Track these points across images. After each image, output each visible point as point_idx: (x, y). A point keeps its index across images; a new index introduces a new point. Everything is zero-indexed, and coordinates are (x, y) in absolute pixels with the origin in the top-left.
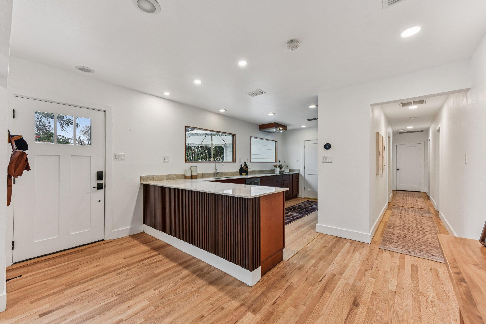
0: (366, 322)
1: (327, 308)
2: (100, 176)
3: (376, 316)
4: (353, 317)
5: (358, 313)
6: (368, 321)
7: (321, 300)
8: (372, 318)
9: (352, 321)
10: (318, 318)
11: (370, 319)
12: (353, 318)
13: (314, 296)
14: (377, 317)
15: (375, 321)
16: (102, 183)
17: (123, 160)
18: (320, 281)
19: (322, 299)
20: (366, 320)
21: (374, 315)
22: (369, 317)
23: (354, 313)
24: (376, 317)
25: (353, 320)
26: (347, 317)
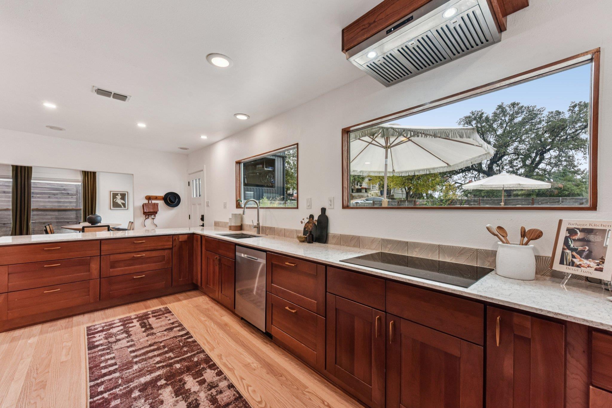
2: (202, 219)
17: (209, 206)
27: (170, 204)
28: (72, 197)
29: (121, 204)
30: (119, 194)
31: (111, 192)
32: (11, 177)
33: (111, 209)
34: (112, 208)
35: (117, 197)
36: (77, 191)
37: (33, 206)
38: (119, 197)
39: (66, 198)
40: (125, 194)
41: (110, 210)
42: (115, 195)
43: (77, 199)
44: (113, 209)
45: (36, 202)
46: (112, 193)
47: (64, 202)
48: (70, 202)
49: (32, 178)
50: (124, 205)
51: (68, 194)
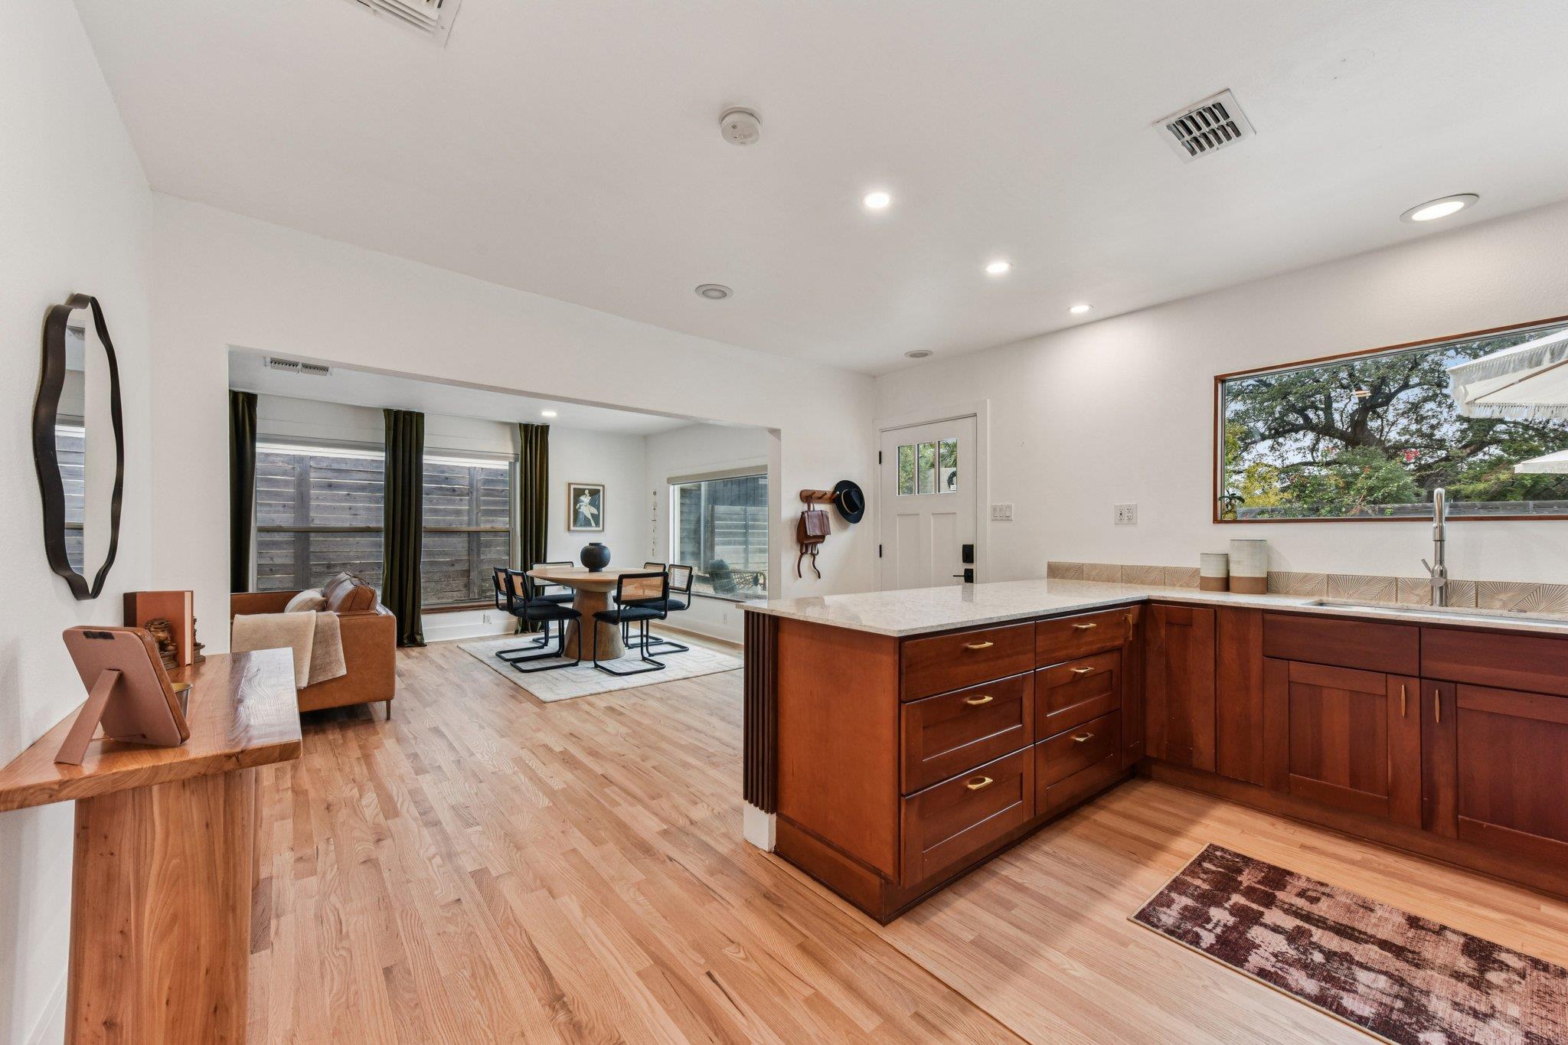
0: (497, 993)
1: (596, 936)
2: (968, 554)
3: (487, 1029)
4: (531, 973)
5: (530, 992)
6: (494, 999)
7: (629, 938)
8: (491, 1016)
9: (525, 961)
10: (582, 907)
11: (494, 1008)
12: (529, 969)
13: (651, 929)
14: (484, 1031)
15: (480, 1013)
16: (972, 570)
17: (1008, 519)
18: (709, 974)
19: (629, 941)
20: (500, 995)
21: (493, 1027)
22: (500, 1009)
23: (540, 983)
24: (484, 1027)
25: (524, 967)
26: (540, 959)
27: (848, 514)
28: (461, 500)
29: (590, 517)
30: (587, 492)
31: (569, 484)
32: (384, 446)
33: (569, 529)
34: (572, 528)
35: (582, 498)
36: (471, 485)
37: (428, 520)
38: (586, 499)
39: (449, 502)
40: (598, 491)
41: (567, 534)
42: (579, 493)
43: (470, 501)
44: (574, 531)
45: (433, 512)
46: (572, 487)
47: (447, 512)
48: (458, 513)
49: (424, 449)
50: (596, 518)
51: (454, 490)
